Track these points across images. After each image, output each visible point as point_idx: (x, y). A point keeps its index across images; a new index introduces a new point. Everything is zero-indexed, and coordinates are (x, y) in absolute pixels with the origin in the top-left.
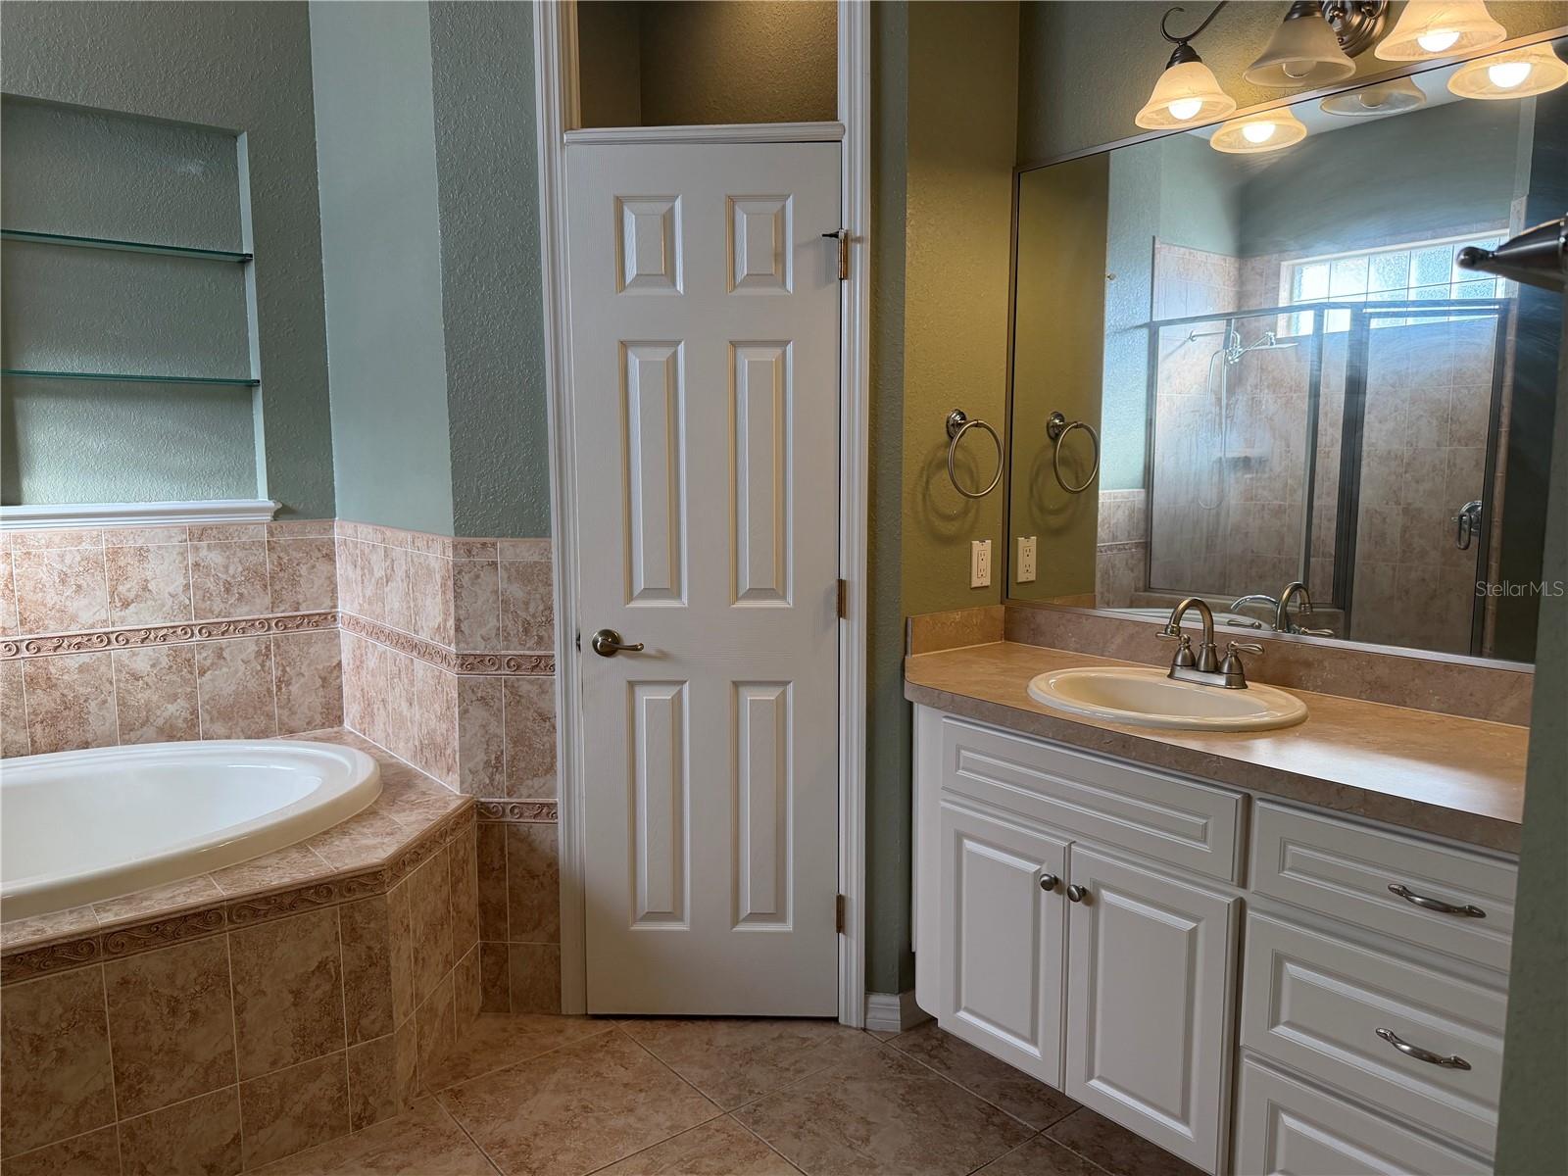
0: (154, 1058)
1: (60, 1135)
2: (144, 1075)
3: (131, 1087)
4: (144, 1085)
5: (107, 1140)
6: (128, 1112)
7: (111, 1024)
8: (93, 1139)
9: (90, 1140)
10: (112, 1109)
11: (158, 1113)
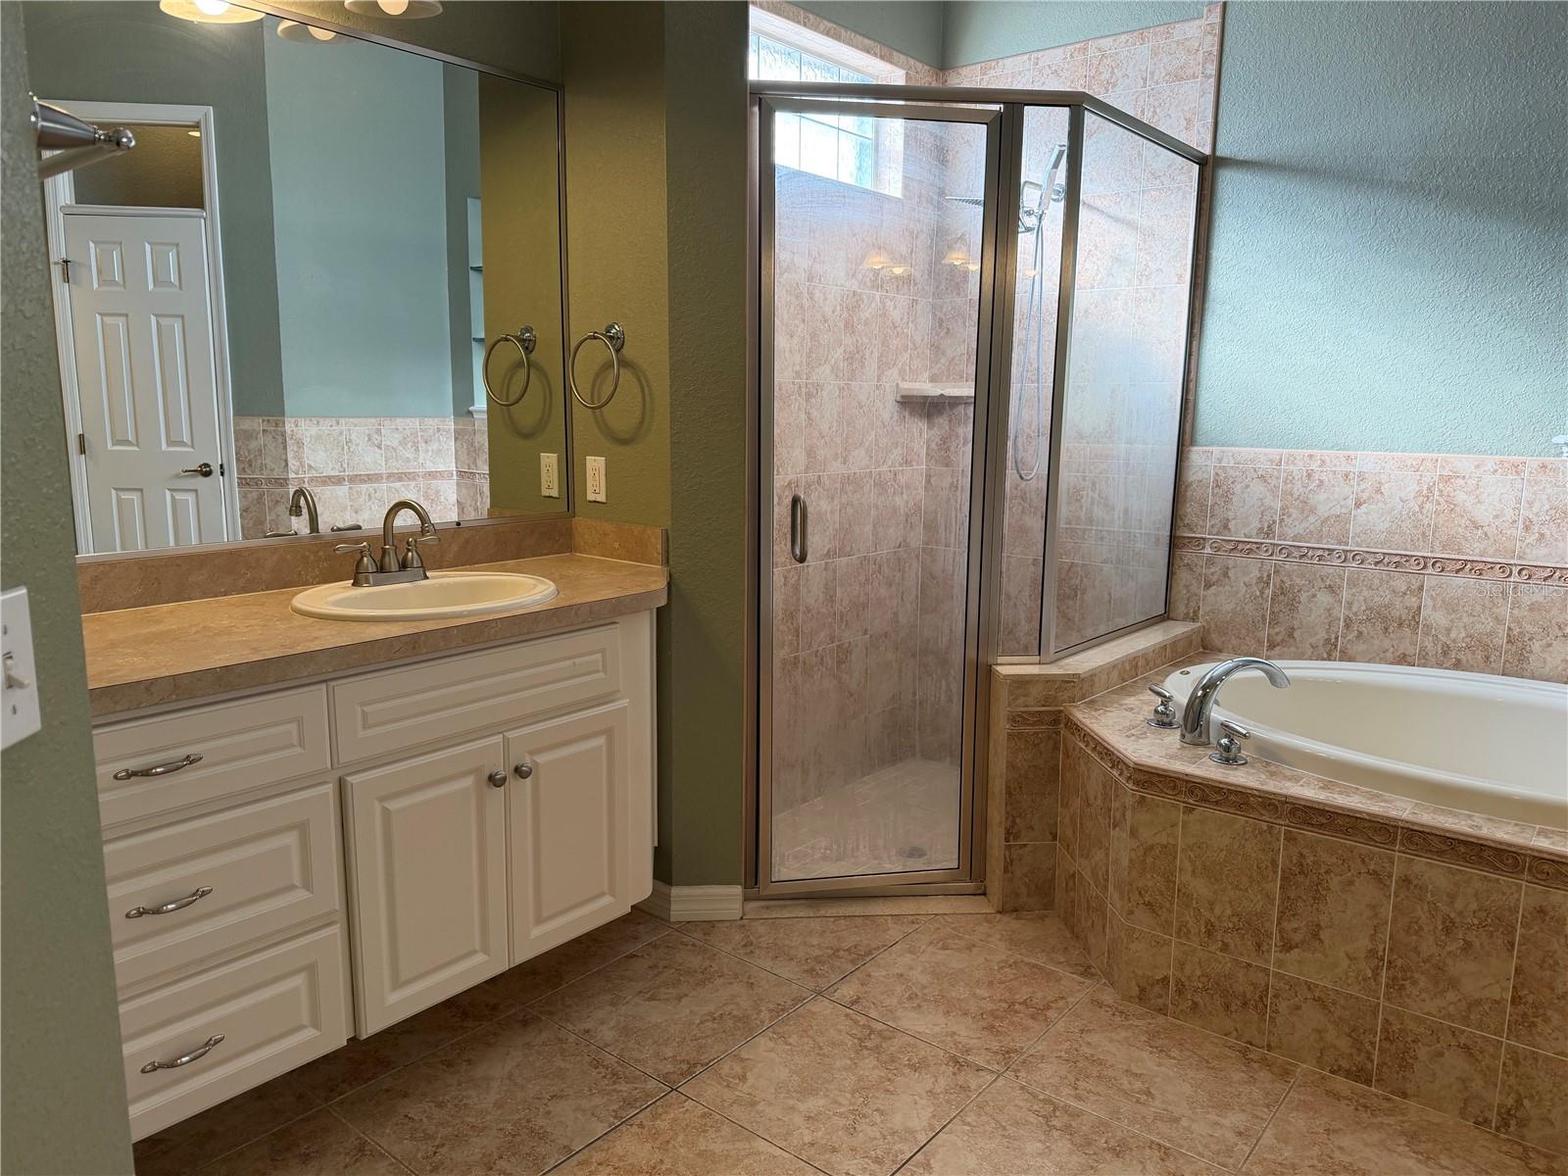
0: (1556, 1001)
1: (1449, 1016)
2: (1541, 1011)
3: (1525, 1015)
4: (1539, 1021)
5: (1491, 1050)
6: (1517, 1036)
7: (1519, 945)
8: (1479, 1041)
9: (1476, 1040)
10: (1503, 1024)
11: (1547, 1057)
